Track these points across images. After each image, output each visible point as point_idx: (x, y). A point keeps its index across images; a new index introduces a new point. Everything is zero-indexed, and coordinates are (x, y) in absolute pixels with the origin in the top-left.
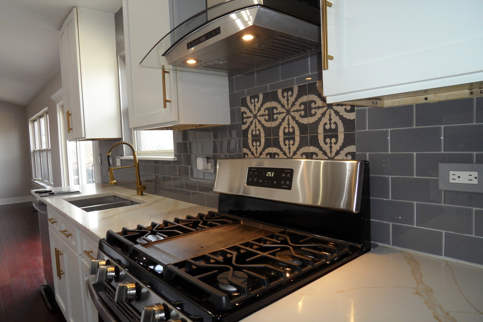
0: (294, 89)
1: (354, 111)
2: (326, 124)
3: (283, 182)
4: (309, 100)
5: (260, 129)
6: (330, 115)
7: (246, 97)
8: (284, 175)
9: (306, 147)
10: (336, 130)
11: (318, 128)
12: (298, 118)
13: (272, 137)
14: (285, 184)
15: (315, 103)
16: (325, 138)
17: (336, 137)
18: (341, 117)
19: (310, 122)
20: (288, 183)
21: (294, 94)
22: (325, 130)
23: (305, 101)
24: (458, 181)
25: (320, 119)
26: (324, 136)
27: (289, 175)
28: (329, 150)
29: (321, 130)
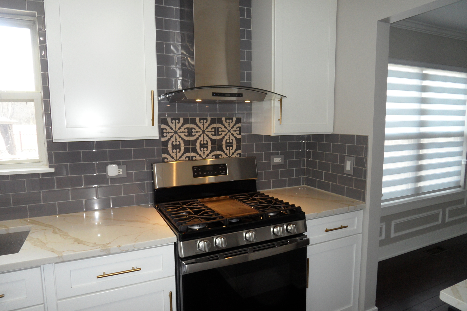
0: (208, 119)
1: (241, 135)
2: (227, 140)
3: (221, 172)
4: (218, 126)
5: (180, 141)
6: (229, 135)
7: (167, 118)
8: (220, 168)
9: (215, 152)
10: (232, 143)
11: (222, 142)
12: (210, 135)
13: (190, 146)
14: (222, 172)
15: (221, 129)
16: (226, 147)
17: (232, 146)
18: (235, 137)
19: (218, 139)
20: (224, 171)
21: (208, 122)
22: (226, 143)
23: (215, 127)
24: (276, 161)
25: (224, 137)
26: (226, 145)
27: (223, 167)
28: (229, 153)
29: (224, 142)
